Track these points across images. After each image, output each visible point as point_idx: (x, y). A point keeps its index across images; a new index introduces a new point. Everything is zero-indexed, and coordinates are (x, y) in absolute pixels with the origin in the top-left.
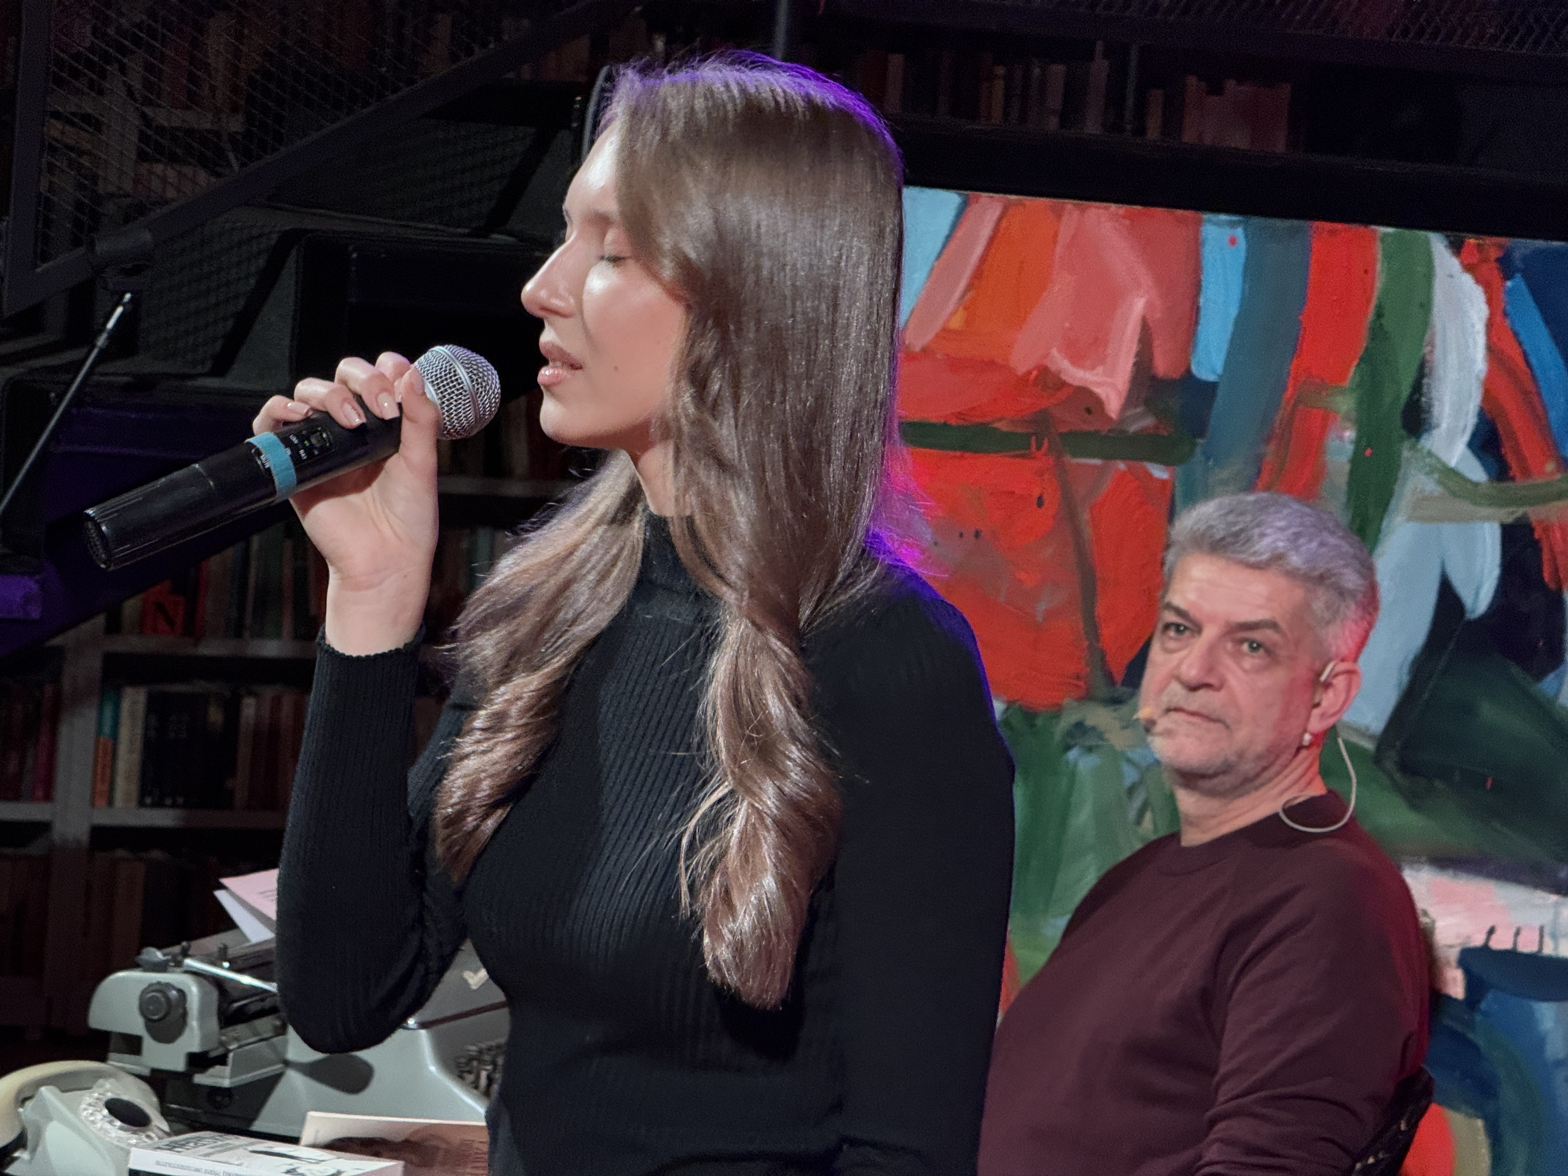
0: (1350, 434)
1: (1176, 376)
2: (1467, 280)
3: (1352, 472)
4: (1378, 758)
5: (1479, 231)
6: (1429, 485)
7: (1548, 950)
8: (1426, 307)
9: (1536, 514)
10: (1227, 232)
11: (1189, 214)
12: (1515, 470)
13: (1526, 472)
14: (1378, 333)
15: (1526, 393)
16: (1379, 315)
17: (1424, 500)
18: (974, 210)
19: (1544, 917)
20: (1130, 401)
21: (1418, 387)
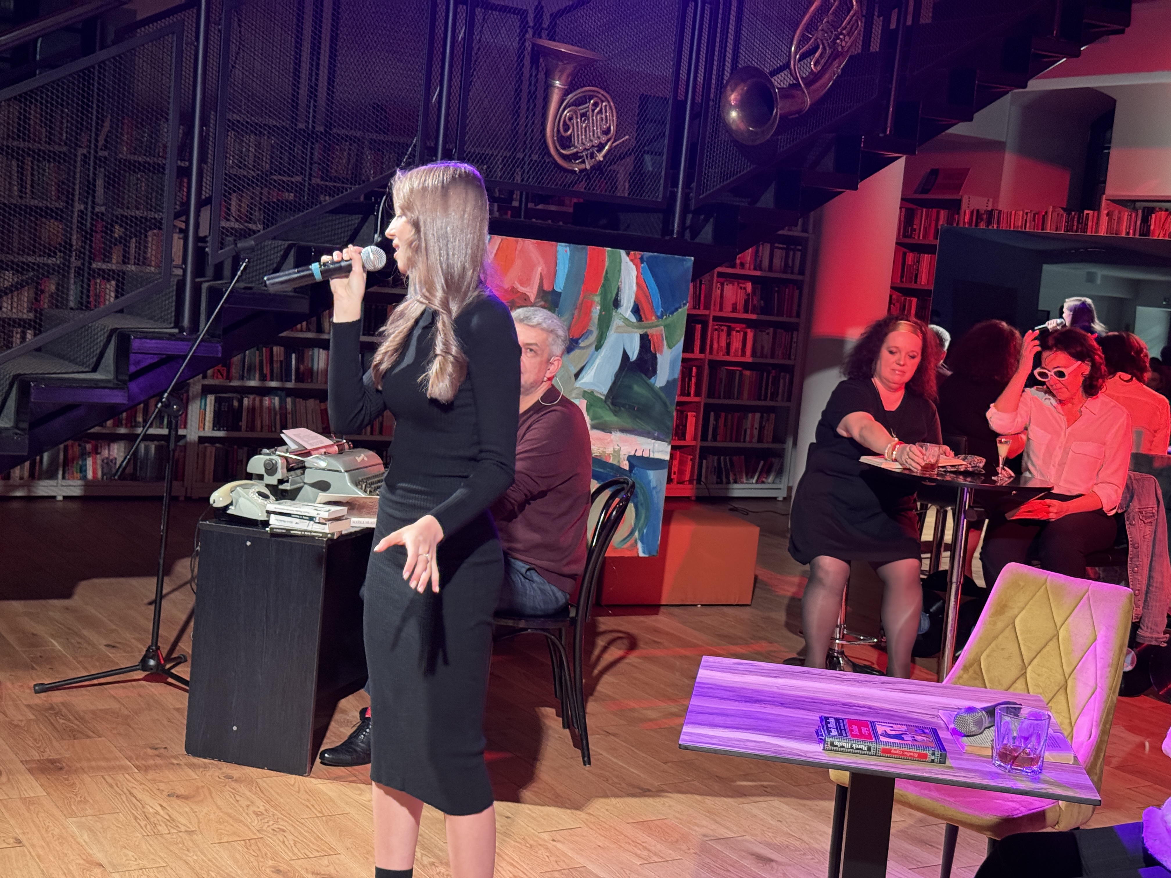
0: (598, 308)
1: (550, 289)
2: (631, 263)
3: (599, 319)
4: (605, 402)
5: (634, 250)
6: (621, 323)
7: (652, 456)
8: (620, 271)
9: (650, 331)
10: (564, 248)
11: (553, 243)
12: (643, 319)
13: (647, 319)
14: (606, 279)
15: (647, 297)
16: (607, 273)
17: (619, 327)
18: (493, 240)
19: (651, 447)
20: (536, 298)
21: (617, 295)
